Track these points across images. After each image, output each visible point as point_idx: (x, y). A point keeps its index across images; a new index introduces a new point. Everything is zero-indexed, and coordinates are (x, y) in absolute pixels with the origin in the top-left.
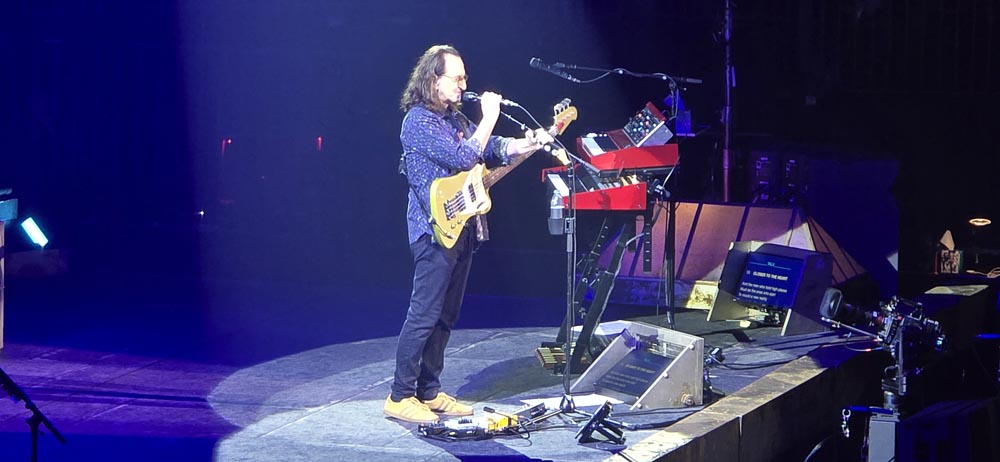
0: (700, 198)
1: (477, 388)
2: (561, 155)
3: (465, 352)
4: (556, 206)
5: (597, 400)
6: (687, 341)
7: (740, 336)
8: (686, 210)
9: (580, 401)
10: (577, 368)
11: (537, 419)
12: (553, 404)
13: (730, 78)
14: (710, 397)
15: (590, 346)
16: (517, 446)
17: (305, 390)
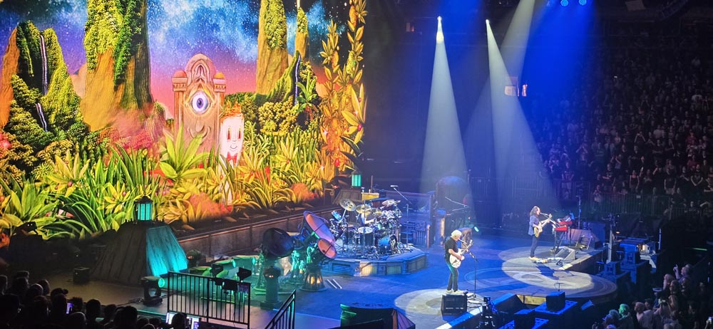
0: (575, 228)
1: (542, 256)
2: (554, 222)
3: (539, 250)
4: (553, 230)
5: (559, 258)
6: (573, 250)
7: (581, 249)
8: (573, 230)
9: (556, 258)
10: (556, 253)
11: (550, 261)
12: (552, 259)
13: (580, 211)
14: (576, 259)
15: (558, 250)
16: (546, 265)
17: (515, 255)
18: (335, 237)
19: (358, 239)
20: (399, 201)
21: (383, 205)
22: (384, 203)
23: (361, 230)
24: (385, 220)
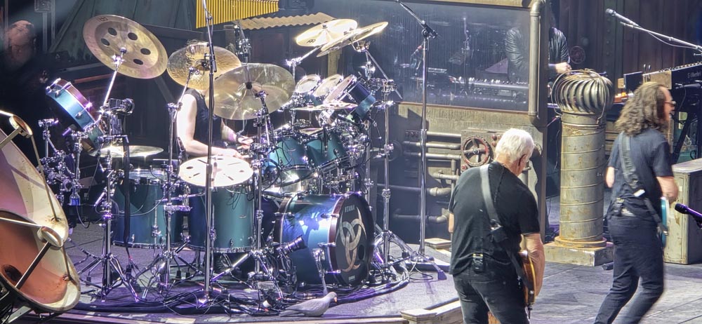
18: (66, 208)
19: (179, 215)
20: (379, 28)
21: (301, 50)
22: (301, 39)
23: (192, 173)
24: (312, 119)
